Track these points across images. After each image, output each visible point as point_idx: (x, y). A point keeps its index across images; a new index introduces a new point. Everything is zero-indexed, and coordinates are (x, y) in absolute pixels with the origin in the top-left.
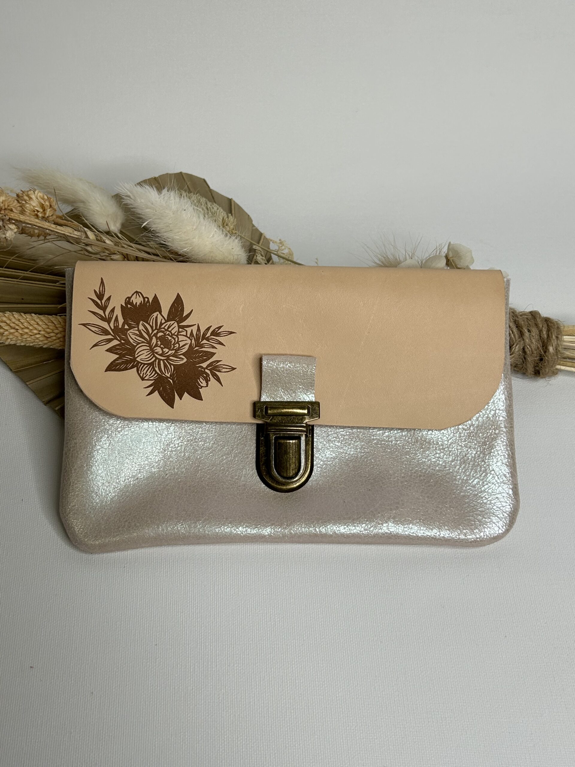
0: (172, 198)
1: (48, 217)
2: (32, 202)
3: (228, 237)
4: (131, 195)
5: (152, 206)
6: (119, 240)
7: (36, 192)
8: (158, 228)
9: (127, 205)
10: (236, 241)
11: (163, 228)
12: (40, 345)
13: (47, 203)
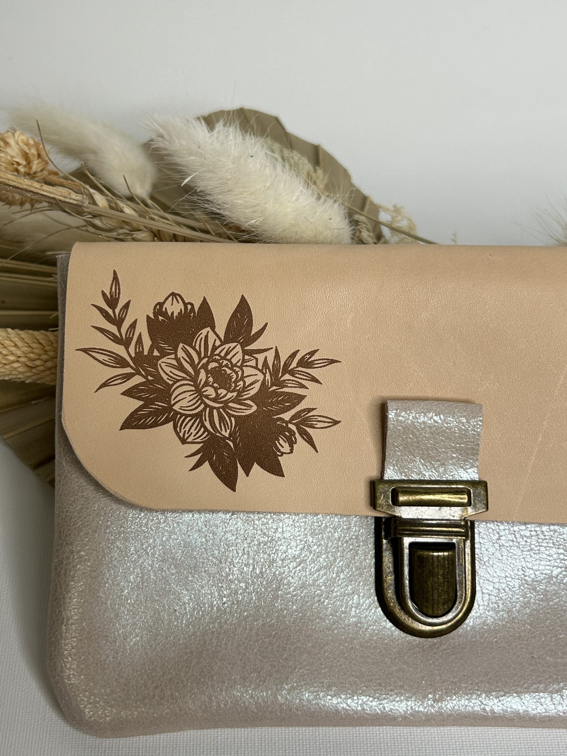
0: (231, 137)
1: (35, 173)
2: (9, 150)
3: (322, 200)
4: (164, 133)
5: (200, 151)
6: (147, 209)
7: (17, 134)
8: (209, 188)
9: (159, 151)
10: (336, 205)
11: (217, 187)
12: (20, 378)
13: (34, 151)
